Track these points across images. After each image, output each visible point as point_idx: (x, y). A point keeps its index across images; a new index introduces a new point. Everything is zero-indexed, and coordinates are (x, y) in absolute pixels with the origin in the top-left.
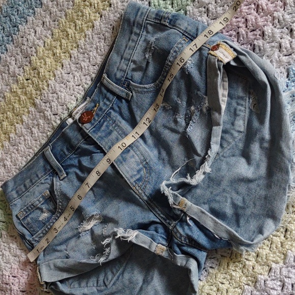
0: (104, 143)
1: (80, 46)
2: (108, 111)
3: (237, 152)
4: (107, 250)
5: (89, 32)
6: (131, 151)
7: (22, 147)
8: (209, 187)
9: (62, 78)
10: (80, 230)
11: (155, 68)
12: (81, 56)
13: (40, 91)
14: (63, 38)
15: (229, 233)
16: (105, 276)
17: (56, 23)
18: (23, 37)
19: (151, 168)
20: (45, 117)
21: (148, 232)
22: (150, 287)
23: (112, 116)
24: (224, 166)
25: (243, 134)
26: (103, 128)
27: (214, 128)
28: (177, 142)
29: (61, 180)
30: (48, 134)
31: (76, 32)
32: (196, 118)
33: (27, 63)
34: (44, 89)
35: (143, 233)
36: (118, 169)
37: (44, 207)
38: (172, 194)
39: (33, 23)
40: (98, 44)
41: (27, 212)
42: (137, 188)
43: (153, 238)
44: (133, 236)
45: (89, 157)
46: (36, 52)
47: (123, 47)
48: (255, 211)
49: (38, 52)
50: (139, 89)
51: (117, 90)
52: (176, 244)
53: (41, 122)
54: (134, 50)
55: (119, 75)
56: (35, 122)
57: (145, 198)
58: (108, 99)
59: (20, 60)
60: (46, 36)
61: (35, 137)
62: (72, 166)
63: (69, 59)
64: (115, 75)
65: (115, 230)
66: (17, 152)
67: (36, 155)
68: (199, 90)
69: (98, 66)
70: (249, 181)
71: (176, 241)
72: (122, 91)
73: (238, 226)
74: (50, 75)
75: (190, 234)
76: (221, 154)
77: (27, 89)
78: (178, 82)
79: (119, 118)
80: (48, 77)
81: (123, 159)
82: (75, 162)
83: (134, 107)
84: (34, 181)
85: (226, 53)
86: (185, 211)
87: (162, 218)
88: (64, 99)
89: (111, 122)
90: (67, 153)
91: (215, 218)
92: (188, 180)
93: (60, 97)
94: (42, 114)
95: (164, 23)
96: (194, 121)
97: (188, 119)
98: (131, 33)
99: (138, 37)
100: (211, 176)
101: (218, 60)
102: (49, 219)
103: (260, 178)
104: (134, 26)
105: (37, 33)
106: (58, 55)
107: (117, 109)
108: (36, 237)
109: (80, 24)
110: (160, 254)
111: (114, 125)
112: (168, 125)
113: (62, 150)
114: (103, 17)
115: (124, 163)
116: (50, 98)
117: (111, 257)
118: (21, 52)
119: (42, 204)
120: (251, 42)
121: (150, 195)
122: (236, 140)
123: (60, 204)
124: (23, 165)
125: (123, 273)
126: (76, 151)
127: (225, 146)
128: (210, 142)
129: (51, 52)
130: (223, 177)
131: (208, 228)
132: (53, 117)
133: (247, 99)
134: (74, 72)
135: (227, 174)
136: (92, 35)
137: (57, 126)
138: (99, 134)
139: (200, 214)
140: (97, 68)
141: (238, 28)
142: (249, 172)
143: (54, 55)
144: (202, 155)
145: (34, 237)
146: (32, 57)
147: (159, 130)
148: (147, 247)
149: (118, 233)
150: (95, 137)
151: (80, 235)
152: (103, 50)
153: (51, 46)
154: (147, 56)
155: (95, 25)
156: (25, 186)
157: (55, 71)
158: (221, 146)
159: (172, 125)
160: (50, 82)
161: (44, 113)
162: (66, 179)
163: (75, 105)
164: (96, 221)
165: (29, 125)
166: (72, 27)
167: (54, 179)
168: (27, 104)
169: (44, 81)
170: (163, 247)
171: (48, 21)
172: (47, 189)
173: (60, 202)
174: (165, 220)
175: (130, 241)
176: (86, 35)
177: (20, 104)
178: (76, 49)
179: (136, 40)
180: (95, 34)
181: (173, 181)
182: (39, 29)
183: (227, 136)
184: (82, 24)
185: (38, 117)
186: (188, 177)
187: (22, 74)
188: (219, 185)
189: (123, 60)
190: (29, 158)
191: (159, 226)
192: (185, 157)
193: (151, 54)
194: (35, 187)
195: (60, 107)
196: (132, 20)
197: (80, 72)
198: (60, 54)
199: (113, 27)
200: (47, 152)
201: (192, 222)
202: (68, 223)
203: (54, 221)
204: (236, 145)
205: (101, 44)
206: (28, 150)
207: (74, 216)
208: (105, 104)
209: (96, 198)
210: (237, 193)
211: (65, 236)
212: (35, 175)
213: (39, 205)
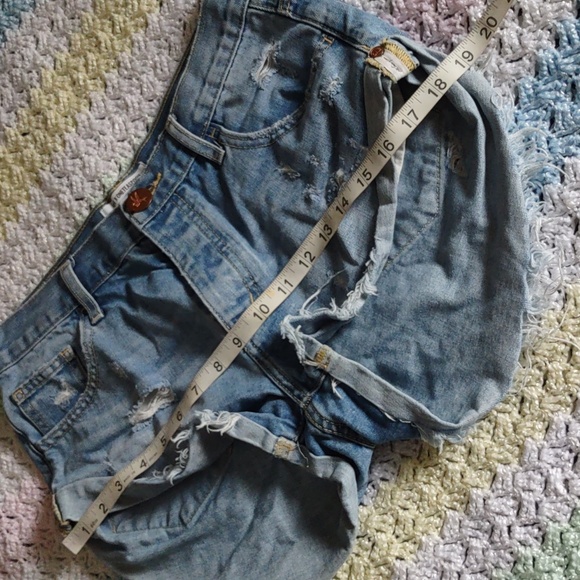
0: (173, 249)
1: (122, 64)
2: (179, 186)
3: (427, 254)
4: (183, 453)
5: (139, 36)
6: (225, 261)
7: (18, 266)
8: (374, 324)
9: (90, 127)
10: (132, 421)
12: (125, 83)
13: (50, 155)
14: (90, 51)
15: (412, 409)
16: (182, 506)
17: (77, 21)
18: (13, 53)
20: (60, 206)
21: (260, 415)
22: (267, 523)
23: (187, 197)
24: (402, 282)
25: (436, 219)
26: (170, 220)
27: (382, 208)
29: (94, 325)
30: (68, 237)
31: (115, 38)
33: (23, 103)
34: (56, 151)
35: (250, 417)
36: (201, 296)
37: (62, 379)
38: (303, 339)
39: (32, 24)
40: (157, 58)
41: (30, 390)
43: (269, 426)
44: (230, 423)
45: (146, 277)
46: (40, 80)
47: (207, 62)
48: (463, 366)
49: (44, 80)
50: (239, 142)
51: (197, 146)
52: (313, 435)
53: (53, 214)
54: (227, 66)
55: (199, 115)
56: (42, 215)
57: (254, 351)
58: (179, 164)
59: (11, 97)
60: (58, 49)
61: (43, 244)
62: (114, 296)
63: (103, 89)
64: (192, 115)
65: (198, 414)
66: (8, 277)
67: (45, 279)
68: (351, 135)
69: (158, 100)
70: (449, 308)
71: (312, 429)
72: (206, 147)
73: (432, 396)
74: (66, 123)
75: (338, 413)
76: (396, 260)
77: (25, 151)
79: (201, 199)
80: (62, 126)
81: (210, 277)
82: (120, 289)
83: (228, 176)
84: (42, 329)
85: (397, 61)
86: (328, 369)
87: (286, 386)
88: (96, 168)
89: (185, 207)
90: (103, 272)
91: (384, 381)
92: (334, 311)
93: (87, 165)
94: (54, 200)
95: (283, 12)
97: (332, 195)
98: (221, 32)
99: (236, 41)
100: (378, 302)
101: (382, 75)
102: (73, 401)
103: (470, 302)
104: (225, 19)
105: (41, 42)
106: (81, 83)
107: (197, 182)
108: (49, 437)
109: (121, 20)
110: (284, 456)
111: (191, 213)
112: (292, 208)
113: (94, 267)
114: (165, 5)
115: (210, 284)
116: (69, 168)
117: (192, 467)
118: (11, 81)
119: (58, 374)
120: (446, 38)
121: (263, 344)
122: (424, 231)
123: (94, 370)
124: (21, 301)
125: (215, 498)
126: (120, 267)
127: (403, 243)
128: (374, 235)
129: (67, 79)
130: (400, 304)
131: (373, 402)
132: (75, 203)
133: (443, 150)
134: (113, 115)
135: (408, 298)
136: (145, 42)
137: (84, 220)
138: (164, 232)
139: (357, 375)
140: (155, 104)
141: (421, 13)
142: (450, 291)
143: (74, 83)
144: (360, 261)
145: (45, 437)
146: (31, 90)
147: (276, 218)
148: (257, 444)
149: (202, 420)
150: (155, 238)
151: (134, 429)
152: (166, 69)
153: (68, 67)
155: (150, 22)
156: (25, 340)
157: (77, 115)
158: (396, 243)
160: (67, 136)
161: (57, 198)
162: (103, 323)
163: (116, 179)
164: (163, 401)
165: (29, 222)
166: (106, 28)
167: (81, 323)
168: (25, 182)
169: (57, 136)
170: (288, 442)
171: (60, 18)
172: (68, 343)
173: (93, 367)
174: (292, 391)
175: (225, 434)
176: (132, 43)
177: (12, 183)
178: (116, 71)
179: (231, 46)
180: (151, 39)
181: (306, 314)
182: (43, 36)
183: (406, 224)
184: (125, 22)
185: (48, 205)
186: (333, 304)
187: (14, 125)
188: (393, 319)
189: (207, 86)
190: (32, 286)
191: (281, 402)
192: (328, 269)
194: (45, 340)
195: (88, 185)
196: (221, 7)
197: (124, 115)
198: (84, 81)
199: (185, 24)
200: (66, 273)
201: (341, 391)
202: (110, 408)
203: (83, 405)
204: (424, 241)
205: (163, 58)
206: (29, 271)
207: (120, 394)
208: (173, 173)
209: (161, 356)
210: (429, 333)
211: (105, 432)
212: (44, 318)
213: (54, 376)
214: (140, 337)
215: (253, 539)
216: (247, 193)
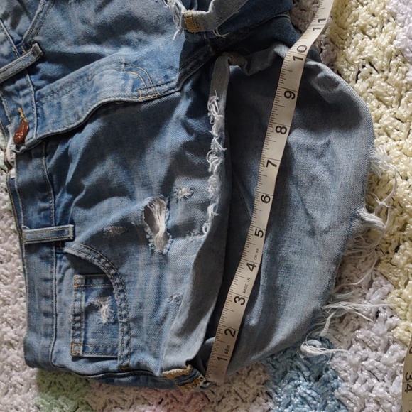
0: (65, 122)
2: (35, 97)
6: (96, 77)
10: (157, 249)
29: (74, 237)
41: (79, 336)
42: (144, 92)
55: (5, 50)
64: (2, 55)
66: (6, 307)
72: (27, 58)
81: (95, 92)
82: (67, 196)
84: (49, 293)
89: (49, 98)
90: (47, 205)
111: (55, 96)
113: (40, 211)
115: (99, 92)
119: (86, 300)
123: (102, 260)
126: (53, 186)
137: (10, 202)
150: (48, 130)
151: (164, 252)
156: (47, 314)
162: (77, 229)
167: (66, 250)
172: (72, 276)
173: (99, 259)
194: (58, 296)
200: (27, 237)
202: (137, 267)
203: (122, 296)
206: (13, 284)
207: (132, 249)
208: (25, 96)
211: (151, 284)
213: (84, 305)
216: (71, 38)
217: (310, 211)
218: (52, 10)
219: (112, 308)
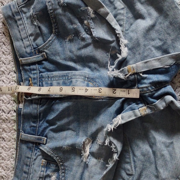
2: (39, 76)
3: (132, 20)
4: (113, 146)
6: (73, 80)
7: (4, 154)
10: (84, 160)
11: (46, 27)
19: (93, 79)
20: (4, 121)
21: (126, 109)
23: (44, 76)
25: (125, 9)
28: (94, 49)
29: (46, 144)
30: (14, 128)
32: (92, 25)
37: (49, 172)
38: (119, 72)
43: (133, 109)
47: (18, 34)
48: (173, 37)
51: (35, 59)
52: (149, 97)
54: (25, 29)
55: (28, 50)
58: (34, 70)
62: (45, 128)
64: (26, 52)
66: (3, 161)
67: (17, 149)
68: (80, 7)
70: (153, 26)
71: (147, 94)
72: (38, 57)
76: (124, 30)
78: (65, 15)
79: (49, 73)
82: (45, 124)
83: (53, 58)
84: (28, 163)
88: (8, 98)
89: (46, 79)
90: (35, 125)
92: (120, 57)
93: (4, 100)
96: (93, 27)
97: (89, 31)
98: (16, 22)
99: (22, 20)
103: (157, 19)
104: (14, 16)
107: (44, 70)
110: (146, 113)
111: (50, 79)
112: (80, 46)
113: (31, 127)
119: (46, 172)
122: (125, 15)
123: (58, 158)
125: (134, 155)
126: (40, 118)
127: (122, 23)
128: (112, 27)
131: (158, 67)
135: (138, 35)
137: (16, 117)
139: (146, 65)
142: (149, 22)
144: (114, 39)
147: (78, 54)
148: (134, 118)
151: (87, 163)
152: (7, 50)
154: (35, 24)
156: (25, 172)
158: (121, 25)
159: (83, 43)
162: (48, 140)
164: (89, 145)
167: (41, 148)
170: (143, 108)
172: (41, 159)
173: (56, 157)
183: (119, 17)
188: (139, 45)
189: (24, 40)
190: (14, 156)
192: (106, 53)
193: (37, 21)
194: (32, 166)
195: (8, 106)
196: (10, 14)
197: (4, 75)
200: (23, 136)
201: (145, 74)
202: (73, 165)
203: (63, 174)
204: (128, 18)
205: (4, 48)
206: (9, 152)
207: (73, 157)
208: (34, 74)
209: (76, 131)
210: (153, 40)
211: (78, 174)
212: (27, 159)
213: (45, 174)
214: (64, 132)
215: (159, 155)
216: (63, 56)
217: (158, 168)
218: (56, 41)
219: (57, 178)
